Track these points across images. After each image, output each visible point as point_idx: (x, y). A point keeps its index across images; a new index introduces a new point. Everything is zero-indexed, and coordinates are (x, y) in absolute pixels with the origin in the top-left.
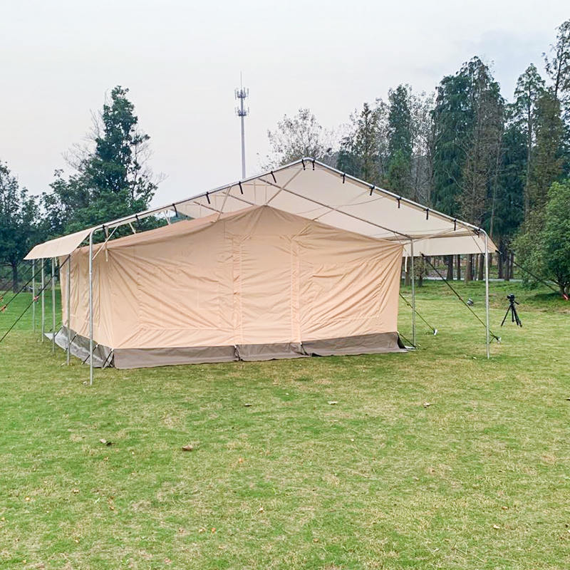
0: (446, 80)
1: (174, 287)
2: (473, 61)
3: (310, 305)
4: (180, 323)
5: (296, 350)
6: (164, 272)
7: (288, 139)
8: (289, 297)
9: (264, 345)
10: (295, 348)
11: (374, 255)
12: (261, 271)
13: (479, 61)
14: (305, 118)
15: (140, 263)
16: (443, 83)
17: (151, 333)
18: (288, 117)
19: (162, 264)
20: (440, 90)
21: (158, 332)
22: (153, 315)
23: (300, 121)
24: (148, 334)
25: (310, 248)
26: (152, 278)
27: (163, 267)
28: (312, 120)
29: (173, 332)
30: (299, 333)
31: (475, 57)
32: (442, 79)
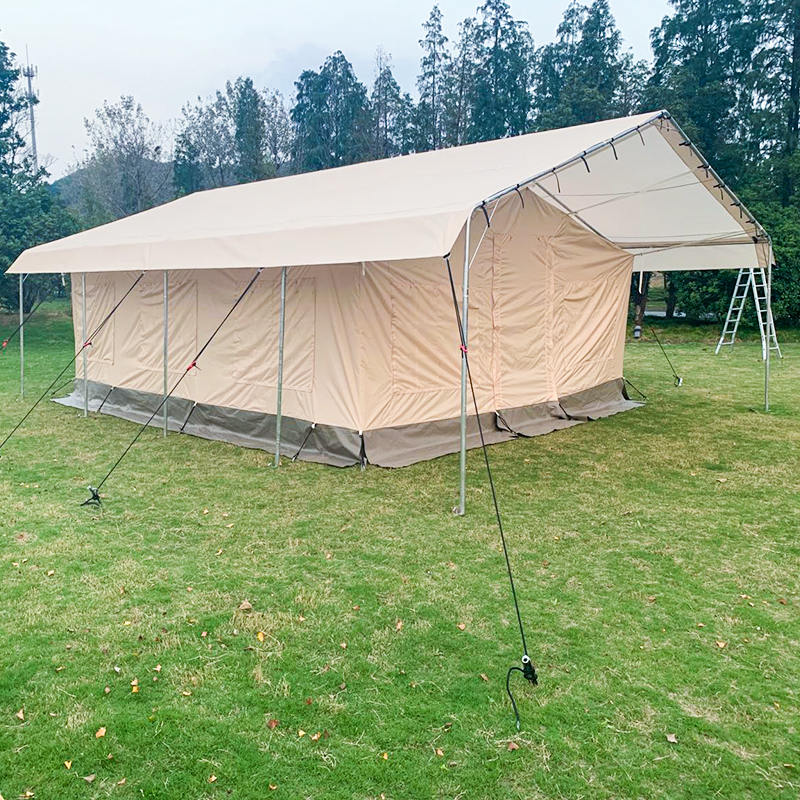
0: (306, 75)
1: (431, 318)
2: (337, 56)
3: (560, 343)
4: (438, 380)
5: (553, 412)
6: (421, 294)
7: (109, 132)
8: (543, 331)
9: (524, 408)
10: (552, 409)
11: (613, 268)
12: (520, 291)
13: (342, 56)
14: (128, 107)
15: (395, 279)
16: (302, 78)
17: (405, 398)
18: (108, 105)
19: (419, 279)
20: (299, 86)
21: (413, 397)
22: (408, 368)
23: (123, 110)
24: (402, 401)
25: (562, 257)
26: (409, 305)
27: (420, 284)
28: (138, 110)
29: (431, 394)
30: (554, 386)
31: (339, 52)
32: (300, 73)
